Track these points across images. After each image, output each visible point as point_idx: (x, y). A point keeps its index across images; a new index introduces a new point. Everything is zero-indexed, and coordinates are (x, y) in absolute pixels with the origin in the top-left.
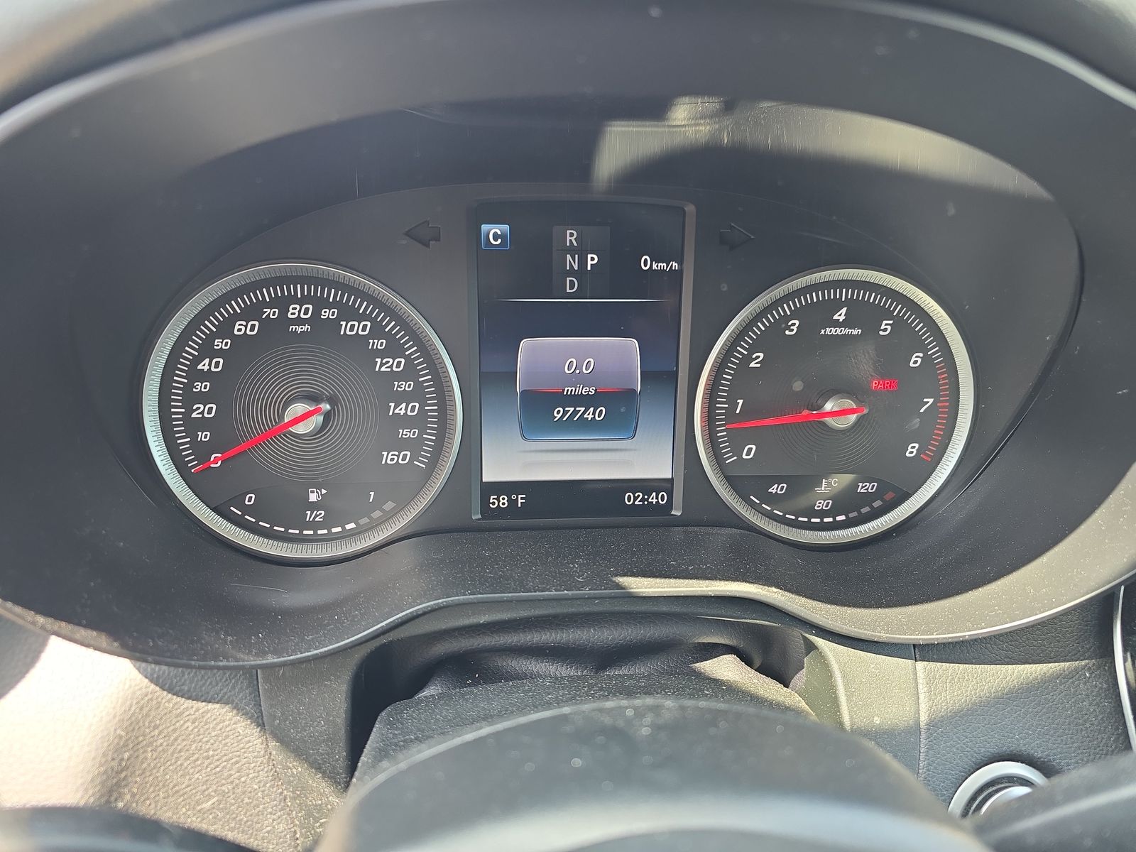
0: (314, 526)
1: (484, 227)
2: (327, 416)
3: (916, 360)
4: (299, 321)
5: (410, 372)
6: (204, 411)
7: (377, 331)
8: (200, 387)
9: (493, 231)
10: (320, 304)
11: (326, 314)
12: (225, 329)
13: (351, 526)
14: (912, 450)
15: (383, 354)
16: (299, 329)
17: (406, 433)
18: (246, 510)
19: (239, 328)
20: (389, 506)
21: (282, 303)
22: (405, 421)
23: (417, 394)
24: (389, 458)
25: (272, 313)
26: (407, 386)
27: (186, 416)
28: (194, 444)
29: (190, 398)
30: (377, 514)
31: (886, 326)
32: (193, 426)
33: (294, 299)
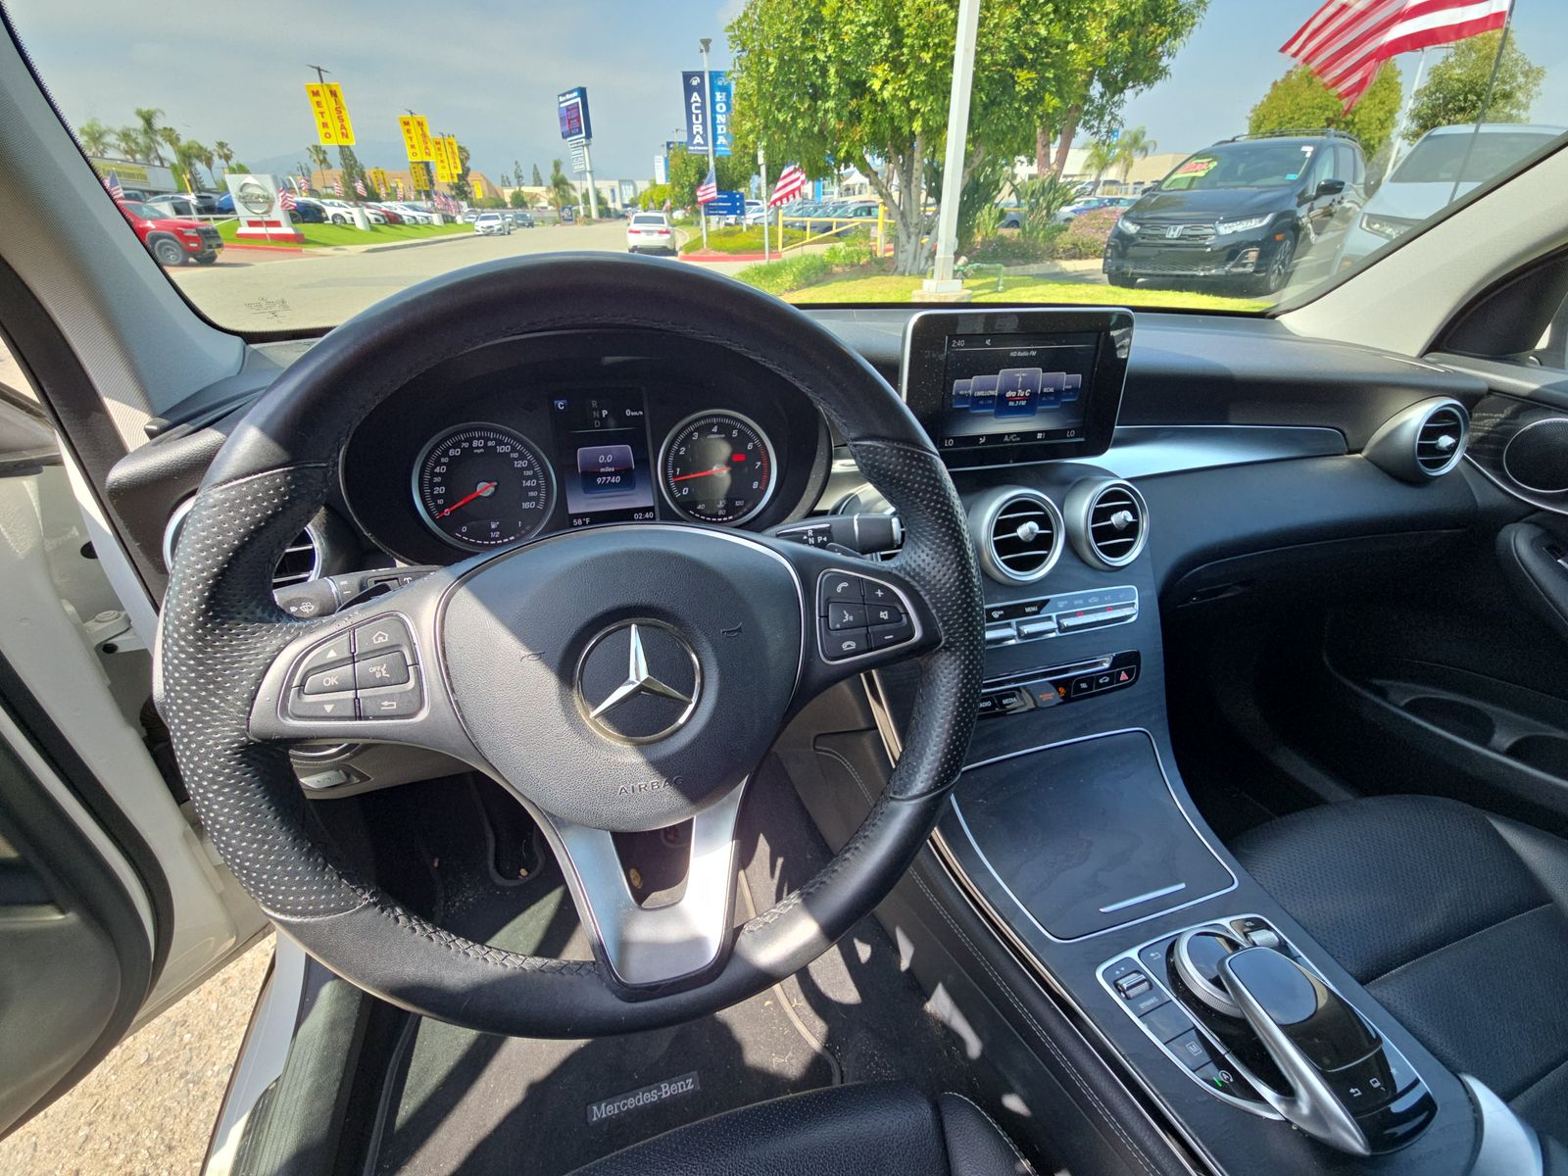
0: (495, 539)
1: (555, 402)
2: (496, 487)
3: (750, 446)
4: (478, 448)
5: (530, 467)
6: (438, 490)
7: (514, 450)
8: (437, 480)
9: (560, 404)
10: (487, 439)
11: (490, 444)
12: (445, 453)
13: (512, 538)
14: (755, 485)
15: (517, 459)
16: (479, 451)
17: (531, 494)
18: (463, 534)
19: (452, 452)
20: (528, 528)
21: (470, 440)
22: (531, 489)
23: (535, 476)
24: (526, 505)
25: (466, 445)
26: (529, 473)
27: (432, 493)
28: (437, 506)
29: (432, 485)
30: (523, 532)
31: (735, 433)
32: (435, 498)
33: (475, 438)
